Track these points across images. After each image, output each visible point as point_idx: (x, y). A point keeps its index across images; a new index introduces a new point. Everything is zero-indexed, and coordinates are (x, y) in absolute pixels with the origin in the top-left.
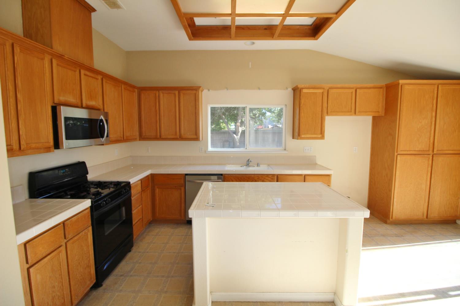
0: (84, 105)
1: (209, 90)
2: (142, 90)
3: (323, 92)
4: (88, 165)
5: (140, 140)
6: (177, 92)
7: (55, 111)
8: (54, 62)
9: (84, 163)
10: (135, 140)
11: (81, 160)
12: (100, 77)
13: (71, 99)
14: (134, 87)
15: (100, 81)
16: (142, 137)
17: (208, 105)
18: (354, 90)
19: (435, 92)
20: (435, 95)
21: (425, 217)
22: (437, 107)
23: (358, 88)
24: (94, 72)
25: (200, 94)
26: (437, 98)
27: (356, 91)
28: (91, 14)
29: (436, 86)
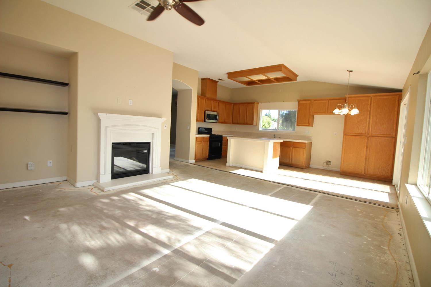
0: (212, 110)
1: (261, 103)
2: (235, 104)
3: (310, 103)
4: (213, 130)
5: (232, 124)
6: (246, 105)
7: (205, 112)
8: (206, 100)
9: (211, 129)
10: (229, 123)
11: (211, 128)
12: (218, 102)
13: (209, 109)
14: (231, 103)
15: (218, 103)
16: (233, 123)
17: (261, 110)
18: (327, 101)
19: (370, 100)
20: (369, 103)
21: (363, 173)
22: (370, 109)
23: (330, 100)
24: (216, 100)
25: (255, 105)
26: (371, 104)
27: (328, 101)
28: (217, 83)
29: (370, 97)
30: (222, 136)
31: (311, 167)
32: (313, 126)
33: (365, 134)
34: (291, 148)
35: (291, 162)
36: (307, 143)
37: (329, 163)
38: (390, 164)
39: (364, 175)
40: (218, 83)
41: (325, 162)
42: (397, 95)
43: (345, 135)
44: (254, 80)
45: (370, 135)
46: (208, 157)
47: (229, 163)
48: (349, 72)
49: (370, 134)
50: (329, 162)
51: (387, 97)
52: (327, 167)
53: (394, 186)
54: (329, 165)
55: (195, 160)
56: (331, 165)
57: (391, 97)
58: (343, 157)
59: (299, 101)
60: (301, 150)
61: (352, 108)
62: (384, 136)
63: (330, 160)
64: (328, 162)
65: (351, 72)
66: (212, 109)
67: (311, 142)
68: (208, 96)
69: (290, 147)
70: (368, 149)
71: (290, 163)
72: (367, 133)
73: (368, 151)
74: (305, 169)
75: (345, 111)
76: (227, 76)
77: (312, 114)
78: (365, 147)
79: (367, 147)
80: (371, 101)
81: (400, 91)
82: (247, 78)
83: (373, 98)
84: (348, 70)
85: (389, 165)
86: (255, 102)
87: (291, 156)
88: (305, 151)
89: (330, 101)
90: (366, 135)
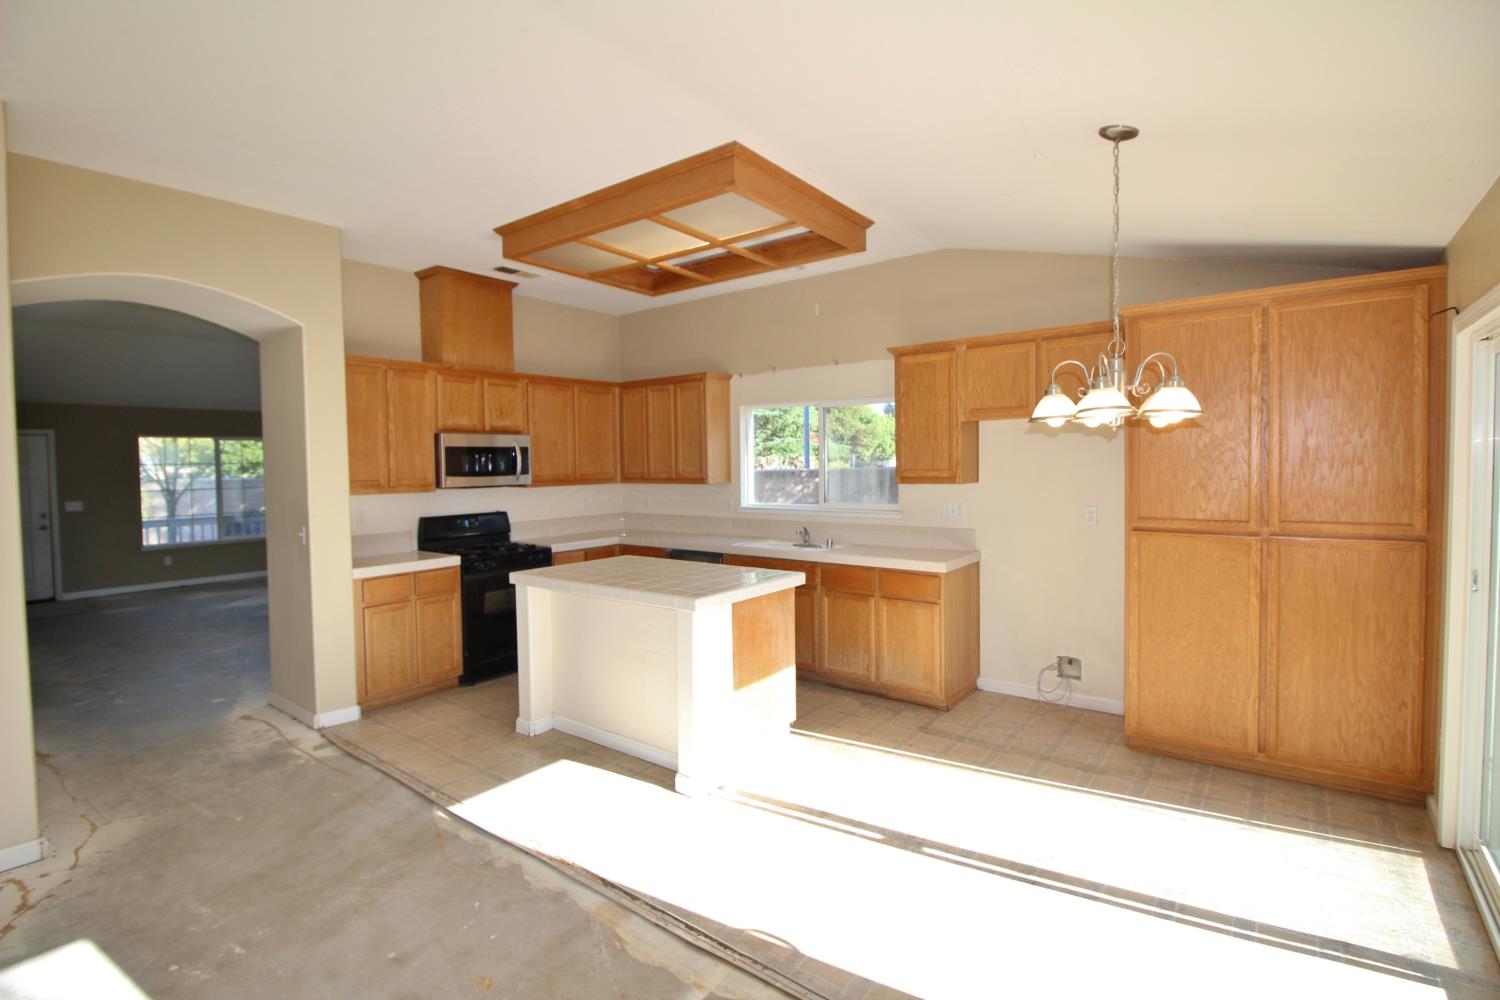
0: (487, 428)
1: (741, 375)
2: (627, 387)
3: (950, 361)
4: (512, 519)
6: (672, 388)
7: (437, 437)
9: (504, 515)
10: (610, 480)
11: (501, 510)
12: (522, 383)
13: (463, 422)
14: (609, 385)
15: (520, 390)
17: (742, 408)
18: (1032, 347)
19: (1256, 328)
20: (1257, 341)
21: (1252, 746)
22: (1266, 376)
23: (1045, 339)
24: (509, 377)
25: (712, 388)
26: (1264, 348)
27: (1038, 348)
28: (510, 292)
29: (1260, 308)
30: (549, 550)
31: (985, 688)
32: (977, 481)
33: (1248, 522)
34: (872, 602)
35: (878, 677)
36: (947, 574)
37: (1068, 670)
38: (1409, 701)
39: (1261, 757)
40: (515, 291)
41: (1049, 668)
42: (1420, 282)
43: (1135, 529)
44: (650, 256)
45: (1275, 526)
46: (460, 672)
47: (528, 718)
48: (1111, 144)
49: (1275, 520)
50: (1071, 661)
51: (1357, 300)
52: (1060, 692)
53: (1453, 851)
54: (1073, 681)
55: (359, 704)
56: (1078, 678)
57: (1386, 297)
58: (1136, 653)
59: (899, 354)
60: (921, 614)
61: (1155, 381)
62: (1358, 530)
63: (1072, 656)
64: (1067, 666)
65: (1123, 144)
66: (484, 425)
67: (975, 561)
68: (450, 356)
69: (865, 597)
70: (1272, 607)
71: (873, 679)
72: (1254, 516)
73: (1272, 625)
74: (948, 710)
75: (1106, 404)
76: (498, 243)
77: (962, 418)
78: (1254, 601)
79: (1263, 597)
80: (1265, 332)
81: (1435, 258)
82: (588, 244)
83: (1274, 313)
84: (1103, 133)
85: (1405, 704)
86: (705, 374)
87: (873, 645)
88: (937, 618)
89: (1044, 345)
90: (1253, 526)
